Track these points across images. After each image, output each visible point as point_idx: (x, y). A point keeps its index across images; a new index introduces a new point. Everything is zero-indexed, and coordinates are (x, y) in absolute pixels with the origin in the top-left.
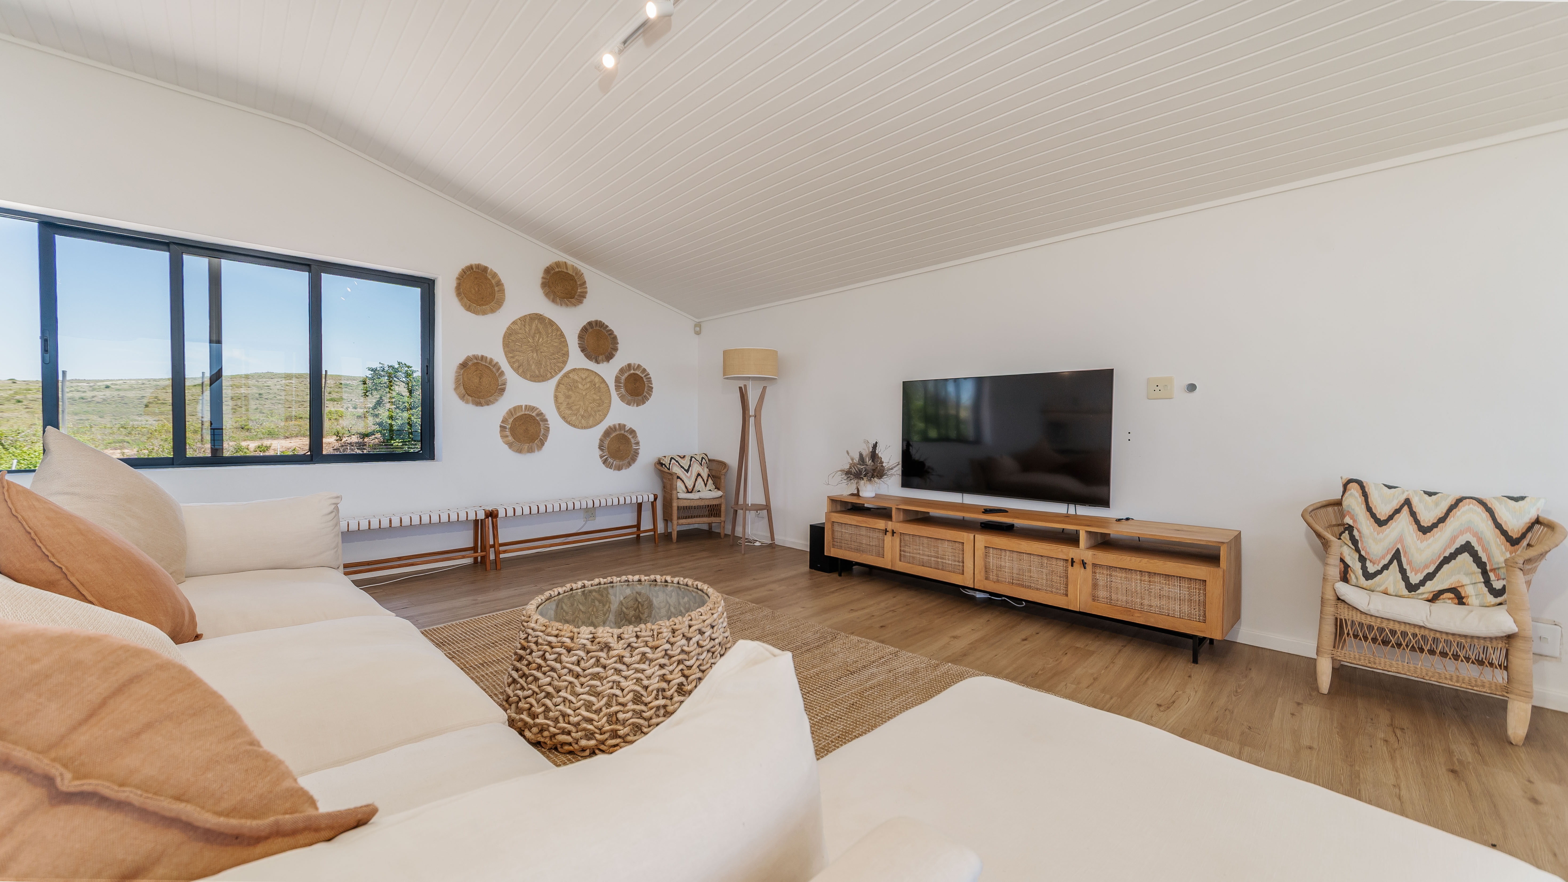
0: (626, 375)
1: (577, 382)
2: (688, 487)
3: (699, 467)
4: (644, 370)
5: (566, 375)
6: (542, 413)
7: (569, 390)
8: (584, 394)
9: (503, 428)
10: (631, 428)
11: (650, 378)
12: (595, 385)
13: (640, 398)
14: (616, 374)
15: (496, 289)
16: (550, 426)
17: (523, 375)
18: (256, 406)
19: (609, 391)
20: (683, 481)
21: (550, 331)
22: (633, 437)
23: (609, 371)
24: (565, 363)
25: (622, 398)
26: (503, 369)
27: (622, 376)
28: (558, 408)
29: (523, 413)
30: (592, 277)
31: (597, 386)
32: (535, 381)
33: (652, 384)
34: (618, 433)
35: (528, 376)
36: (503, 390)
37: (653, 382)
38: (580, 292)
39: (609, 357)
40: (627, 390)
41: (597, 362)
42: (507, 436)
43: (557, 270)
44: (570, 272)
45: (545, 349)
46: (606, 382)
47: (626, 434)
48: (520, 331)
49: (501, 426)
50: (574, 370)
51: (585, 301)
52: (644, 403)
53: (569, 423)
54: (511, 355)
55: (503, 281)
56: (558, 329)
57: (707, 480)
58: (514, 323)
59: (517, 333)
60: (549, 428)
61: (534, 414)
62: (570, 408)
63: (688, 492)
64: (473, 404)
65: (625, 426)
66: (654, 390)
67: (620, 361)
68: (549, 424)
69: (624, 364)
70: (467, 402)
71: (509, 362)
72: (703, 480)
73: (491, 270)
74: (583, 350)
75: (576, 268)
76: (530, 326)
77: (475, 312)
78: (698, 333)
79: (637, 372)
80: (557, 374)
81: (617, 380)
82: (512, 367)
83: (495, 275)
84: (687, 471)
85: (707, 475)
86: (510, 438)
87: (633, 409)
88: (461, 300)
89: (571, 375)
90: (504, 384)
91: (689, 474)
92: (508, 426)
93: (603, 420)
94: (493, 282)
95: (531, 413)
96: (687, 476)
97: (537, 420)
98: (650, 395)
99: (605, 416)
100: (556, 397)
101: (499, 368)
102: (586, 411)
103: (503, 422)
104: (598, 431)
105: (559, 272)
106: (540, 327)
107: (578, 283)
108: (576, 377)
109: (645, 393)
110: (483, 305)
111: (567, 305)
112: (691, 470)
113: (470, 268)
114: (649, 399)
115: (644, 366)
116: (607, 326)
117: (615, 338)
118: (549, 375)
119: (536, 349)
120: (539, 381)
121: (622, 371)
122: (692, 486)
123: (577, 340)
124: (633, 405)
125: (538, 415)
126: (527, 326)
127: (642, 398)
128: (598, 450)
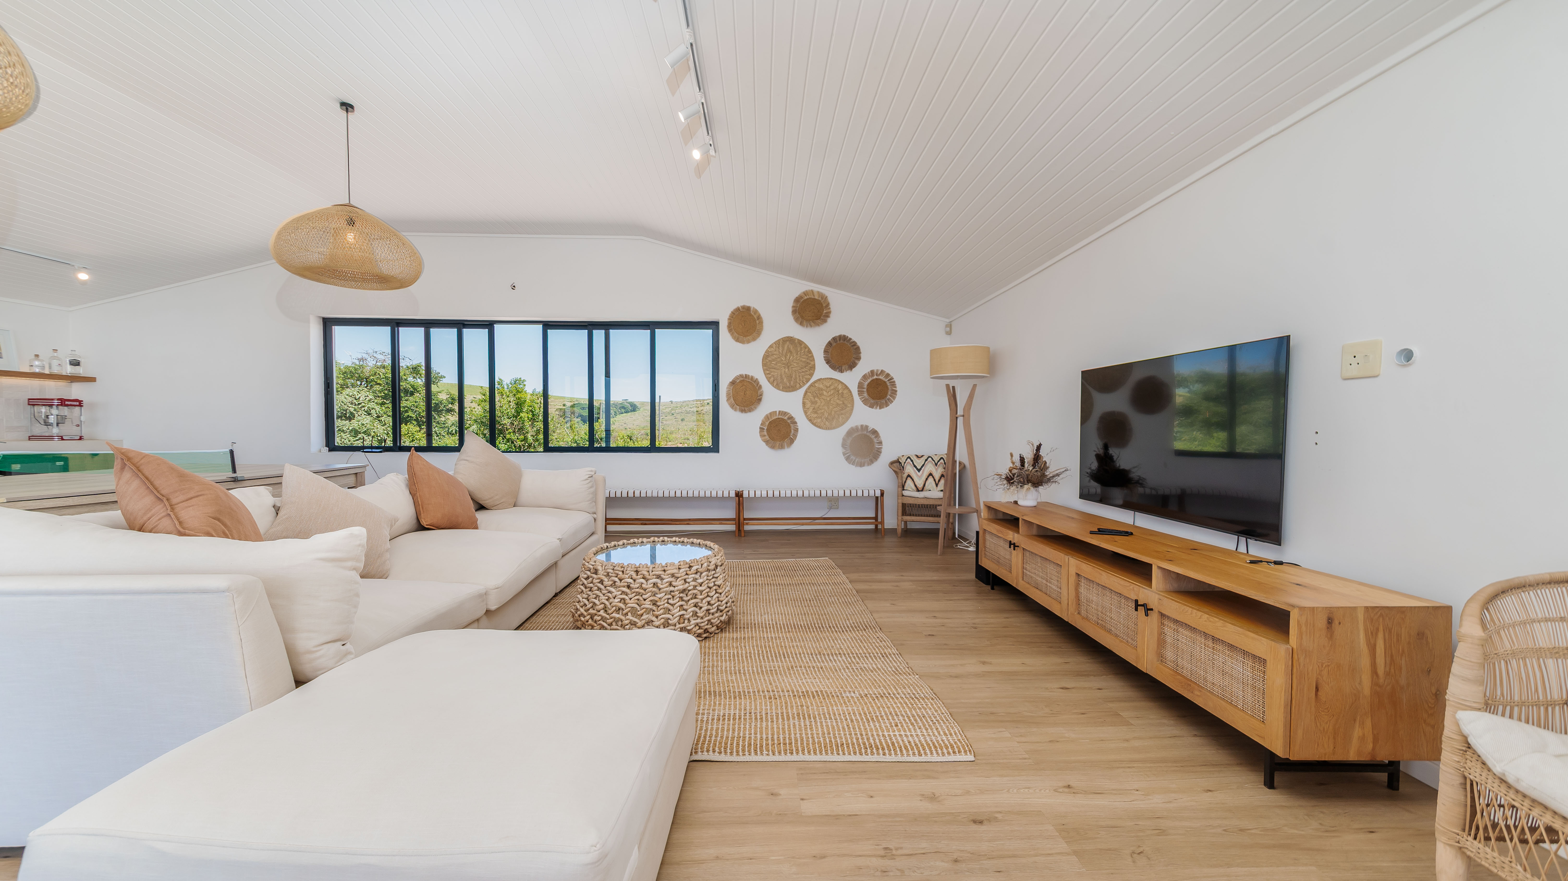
0: (869, 381)
1: (822, 390)
2: (918, 485)
3: (933, 467)
4: (888, 375)
5: (811, 385)
6: (792, 417)
7: (814, 397)
8: (828, 399)
9: (761, 429)
10: (873, 429)
11: (894, 382)
12: (838, 391)
13: (884, 401)
14: (859, 380)
15: (757, 322)
16: (799, 427)
17: (777, 387)
19: (852, 396)
20: (913, 480)
21: (799, 349)
22: (876, 437)
23: (852, 379)
24: (811, 375)
25: (865, 402)
26: (761, 383)
27: (864, 381)
28: (805, 413)
29: (777, 417)
30: (836, 298)
31: (840, 392)
32: (787, 392)
33: (896, 387)
34: (860, 433)
35: (781, 388)
36: (760, 400)
37: (897, 386)
38: (826, 313)
39: (852, 366)
40: (869, 394)
41: (842, 371)
42: (765, 436)
43: (806, 298)
44: (816, 297)
45: (795, 364)
46: (848, 388)
47: (868, 434)
48: (775, 353)
49: (760, 428)
50: (819, 380)
51: (829, 320)
52: (887, 405)
53: (814, 424)
54: (768, 372)
55: (762, 315)
56: (806, 347)
57: (939, 481)
58: (771, 346)
59: (773, 355)
60: (798, 429)
61: (786, 418)
62: (816, 413)
63: (918, 490)
64: (739, 411)
65: (867, 427)
66: (898, 393)
67: (862, 368)
68: (797, 426)
69: (866, 370)
70: (735, 410)
71: (767, 378)
72: (935, 480)
73: (753, 308)
74: (828, 362)
75: (822, 294)
76: (783, 348)
77: (742, 342)
78: (949, 333)
79: (880, 377)
80: (804, 384)
81: (860, 386)
82: (769, 381)
83: (756, 311)
84: (919, 470)
85: (940, 475)
86: (767, 437)
87: (876, 412)
88: (732, 335)
89: (817, 385)
90: (761, 395)
91: (919, 474)
92: (765, 428)
93: (845, 422)
94: (755, 317)
95: (783, 417)
96: (918, 475)
97: (788, 423)
98: (894, 398)
99: (848, 419)
100: (804, 403)
101: (758, 383)
102: (830, 414)
103: (762, 424)
104: (841, 432)
105: (807, 299)
106: (791, 347)
107: (824, 305)
108: (821, 386)
109: (888, 397)
110: (748, 336)
111: (811, 326)
112: (924, 470)
113: (738, 309)
114: (892, 402)
115: (887, 371)
116: (850, 339)
117: (858, 348)
118: (798, 386)
119: (788, 365)
120: (790, 391)
121: (865, 377)
122: (922, 485)
123: (823, 354)
124: (876, 408)
125: (789, 418)
126: (781, 348)
127: (886, 402)
128: (841, 448)
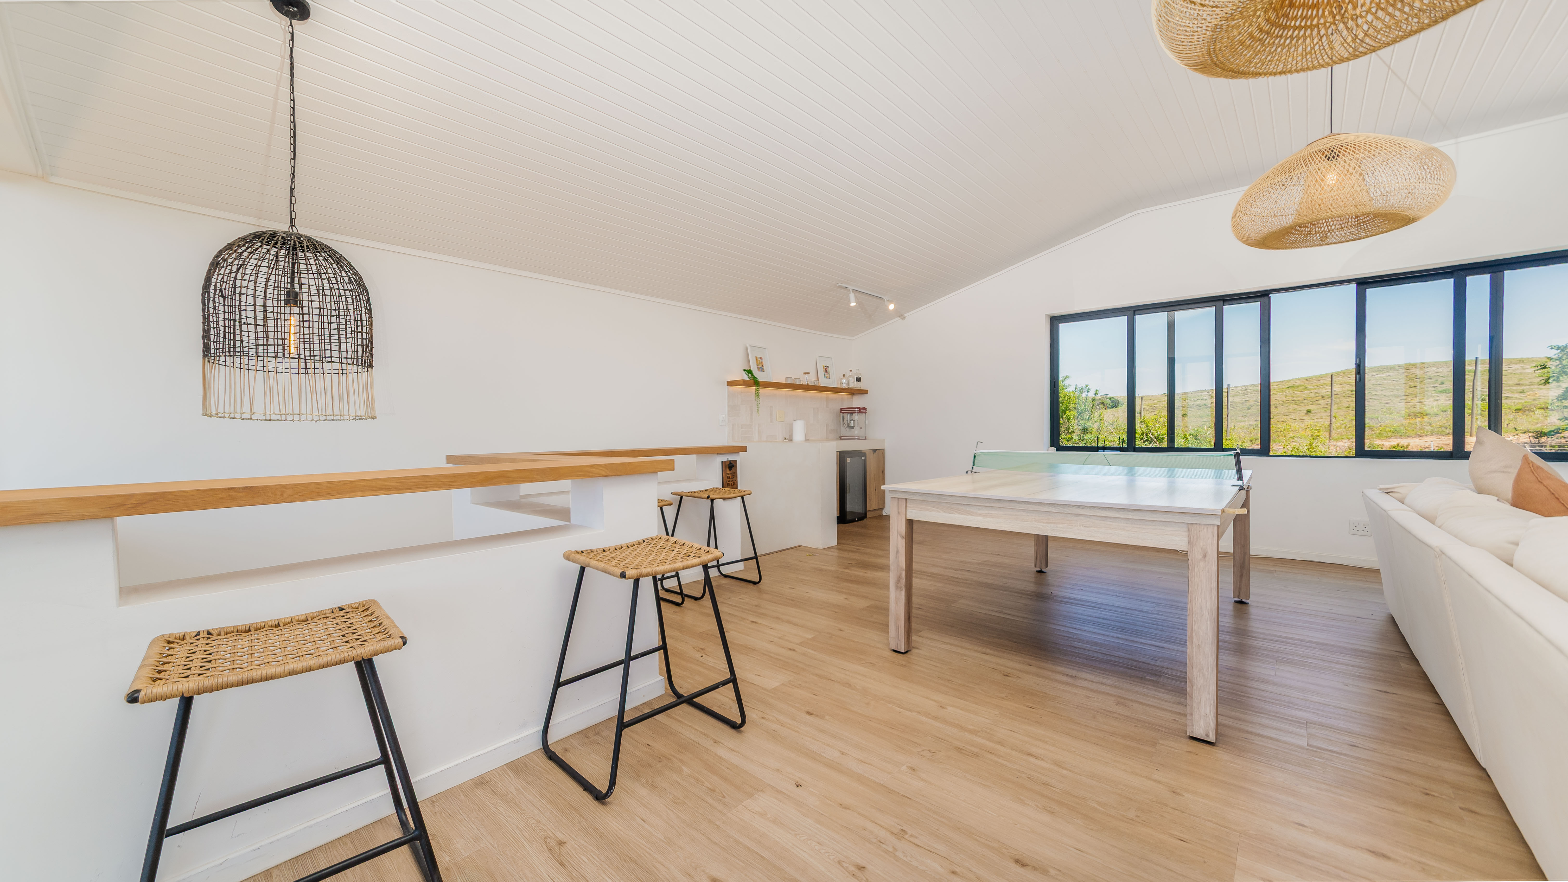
18: (1349, 403)
